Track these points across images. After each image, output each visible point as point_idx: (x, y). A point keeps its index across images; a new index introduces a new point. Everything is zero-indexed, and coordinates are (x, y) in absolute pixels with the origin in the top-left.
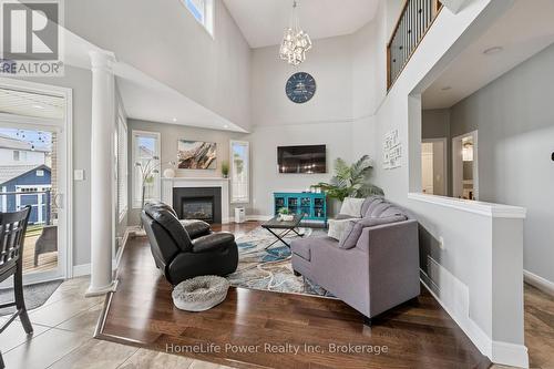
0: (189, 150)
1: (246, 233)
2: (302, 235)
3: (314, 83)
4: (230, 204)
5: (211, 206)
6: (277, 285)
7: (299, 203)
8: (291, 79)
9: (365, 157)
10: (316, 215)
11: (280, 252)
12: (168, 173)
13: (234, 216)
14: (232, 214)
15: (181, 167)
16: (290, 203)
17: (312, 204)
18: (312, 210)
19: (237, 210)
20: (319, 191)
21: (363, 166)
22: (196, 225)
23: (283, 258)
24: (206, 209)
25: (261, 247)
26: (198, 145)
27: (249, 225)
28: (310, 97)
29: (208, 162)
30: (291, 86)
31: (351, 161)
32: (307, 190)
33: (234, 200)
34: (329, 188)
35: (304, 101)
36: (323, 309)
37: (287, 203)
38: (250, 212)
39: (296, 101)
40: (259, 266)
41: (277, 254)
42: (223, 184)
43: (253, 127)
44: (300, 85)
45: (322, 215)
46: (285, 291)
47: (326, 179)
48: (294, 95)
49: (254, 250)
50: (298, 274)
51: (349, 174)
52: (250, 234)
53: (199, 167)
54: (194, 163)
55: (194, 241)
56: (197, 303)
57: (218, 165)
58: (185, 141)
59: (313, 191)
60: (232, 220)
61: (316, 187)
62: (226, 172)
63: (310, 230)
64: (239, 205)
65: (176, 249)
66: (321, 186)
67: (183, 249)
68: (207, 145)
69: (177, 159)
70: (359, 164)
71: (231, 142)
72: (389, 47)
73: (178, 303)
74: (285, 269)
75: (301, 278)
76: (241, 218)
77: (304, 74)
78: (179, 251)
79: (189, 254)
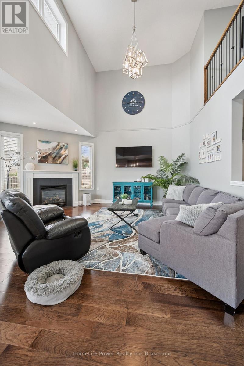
0: (46, 148)
1: (93, 214)
2: (137, 215)
3: (143, 99)
4: (79, 191)
5: (64, 193)
6: (128, 266)
7: (132, 190)
8: (126, 96)
9: (182, 155)
10: (145, 199)
11: (123, 231)
12: (29, 166)
13: (82, 200)
14: (81, 199)
15: (40, 162)
16: (125, 190)
17: (142, 191)
18: (142, 195)
19: (85, 196)
20: (147, 181)
21: (181, 162)
22: (51, 210)
23: (126, 237)
24: (60, 195)
25: (106, 226)
26: (54, 145)
27: (95, 207)
28: (141, 110)
29: (62, 158)
30: (126, 102)
31: (171, 158)
32: (138, 180)
33: (82, 188)
34: (156, 178)
35: (136, 113)
36: (178, 293)
37: (123, 190)
38: (95, 197)
39: (130, 113)
40: (108, 245)
41: (121, 233)
42: (73, 175)
43: (97, 132)
44: (133, 101)
45: (150, 199)
46: (137, 273)
47: (153, 171)
48: (128, 108)
49: (101, 229)
50: (144, 253)
51: (170, 168)
52: (96, 215)
53: (54, 162)
54: (51, 159)
55: (48, 228)
56: (52, 296)
57: (70, 161)
58: (43, 142)
59: (143, 181)
60: (80, 203)
61: (145, 178)
62: (76, 166)
63: (142, 211)
64: (86, 192)
65: (29, 237)
66: (148, 177)
67: (37, 236)
68: (61, 145)
69: (37, 156)
70: (178, 160)
71: (80, 143)
72: (206, 68)
73: (31, 296)
74: (131, 247)
75: (147, 257)
76: (87, 202)
77: (136, 93)
78: (33, 239)
79: (43, 241)
